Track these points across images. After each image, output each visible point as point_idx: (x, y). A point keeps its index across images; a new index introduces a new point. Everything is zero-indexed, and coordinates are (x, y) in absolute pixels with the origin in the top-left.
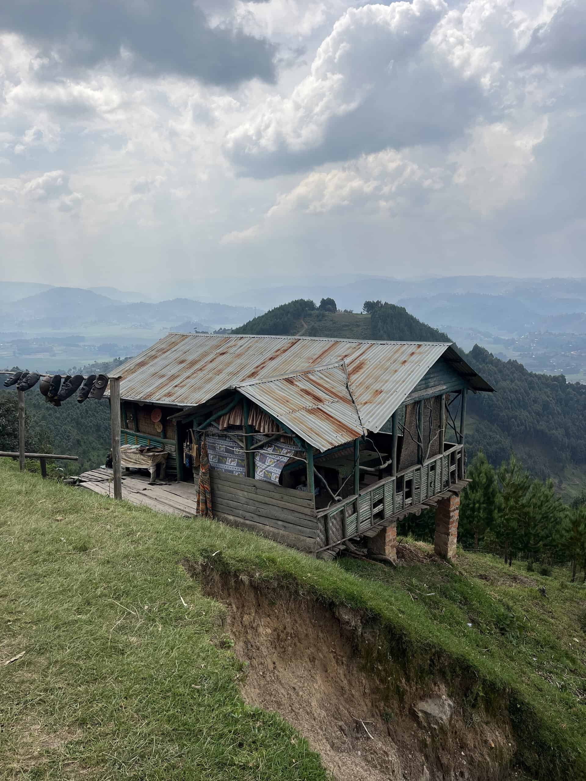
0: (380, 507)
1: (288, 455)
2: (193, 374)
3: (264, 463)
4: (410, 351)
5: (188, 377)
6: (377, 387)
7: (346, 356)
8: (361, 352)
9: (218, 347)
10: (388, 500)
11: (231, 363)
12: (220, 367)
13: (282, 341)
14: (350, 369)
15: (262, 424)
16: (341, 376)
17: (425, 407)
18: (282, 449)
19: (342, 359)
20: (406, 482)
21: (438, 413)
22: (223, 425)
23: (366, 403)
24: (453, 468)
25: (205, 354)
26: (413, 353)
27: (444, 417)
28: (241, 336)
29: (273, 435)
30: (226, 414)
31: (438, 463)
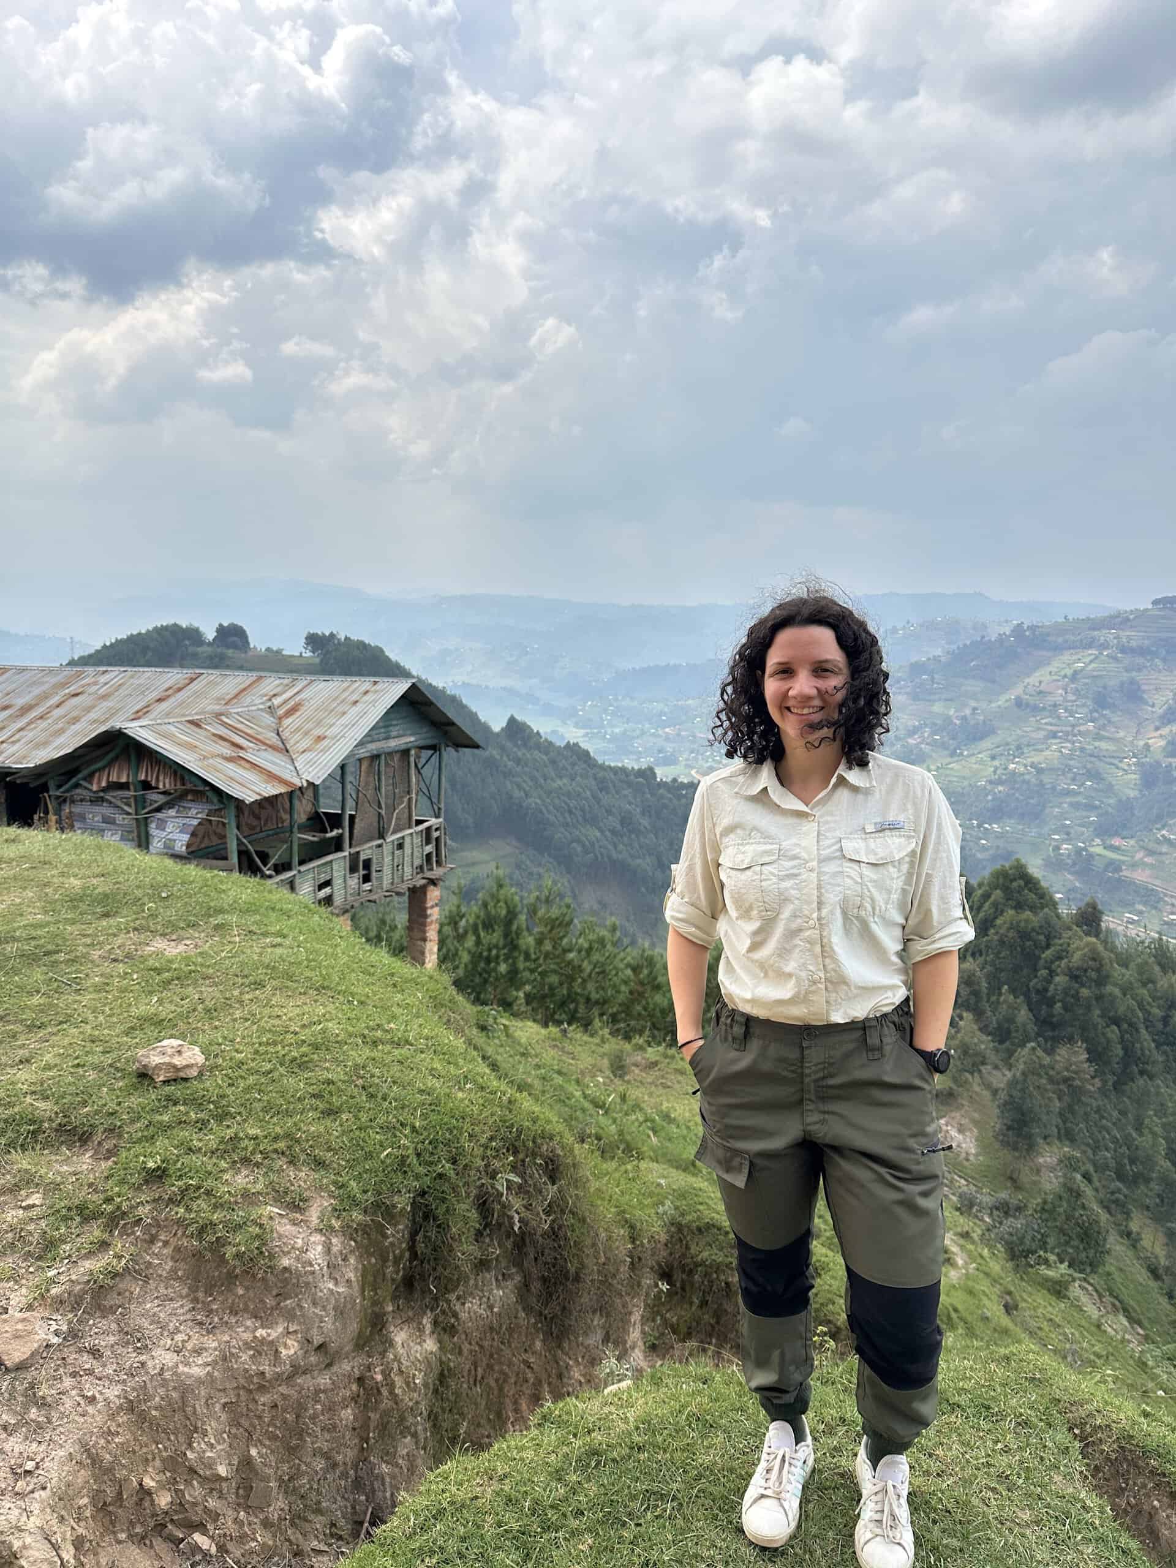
0: (327, 891)
1: (199, 816)
2: (28, 724)
3: (164, 830)
4: (364, 688)
5: (21, 729)
6: (318, 732)
7: (274, 695)
8: (296, 691)
9: (64, 685)
10: (338, 882)
11: (93, 707)
12: (74, 714)
13: (173, 676)
14: (281, 712)
15: (161, 778)
16: (269, 720)
17: (387, 764)
18: (190, 808)
19: (270, 700)
20: (364, 861)
21: (405, 774)
22: (99, 782)
23: (304, 751)
24: (429, 849)
25: (45, 696)
26: (366, 692)
27: (414, 780)
28: (104, 669)
29: (176, 791)
30: (104, 768)
31: (408, 840)
